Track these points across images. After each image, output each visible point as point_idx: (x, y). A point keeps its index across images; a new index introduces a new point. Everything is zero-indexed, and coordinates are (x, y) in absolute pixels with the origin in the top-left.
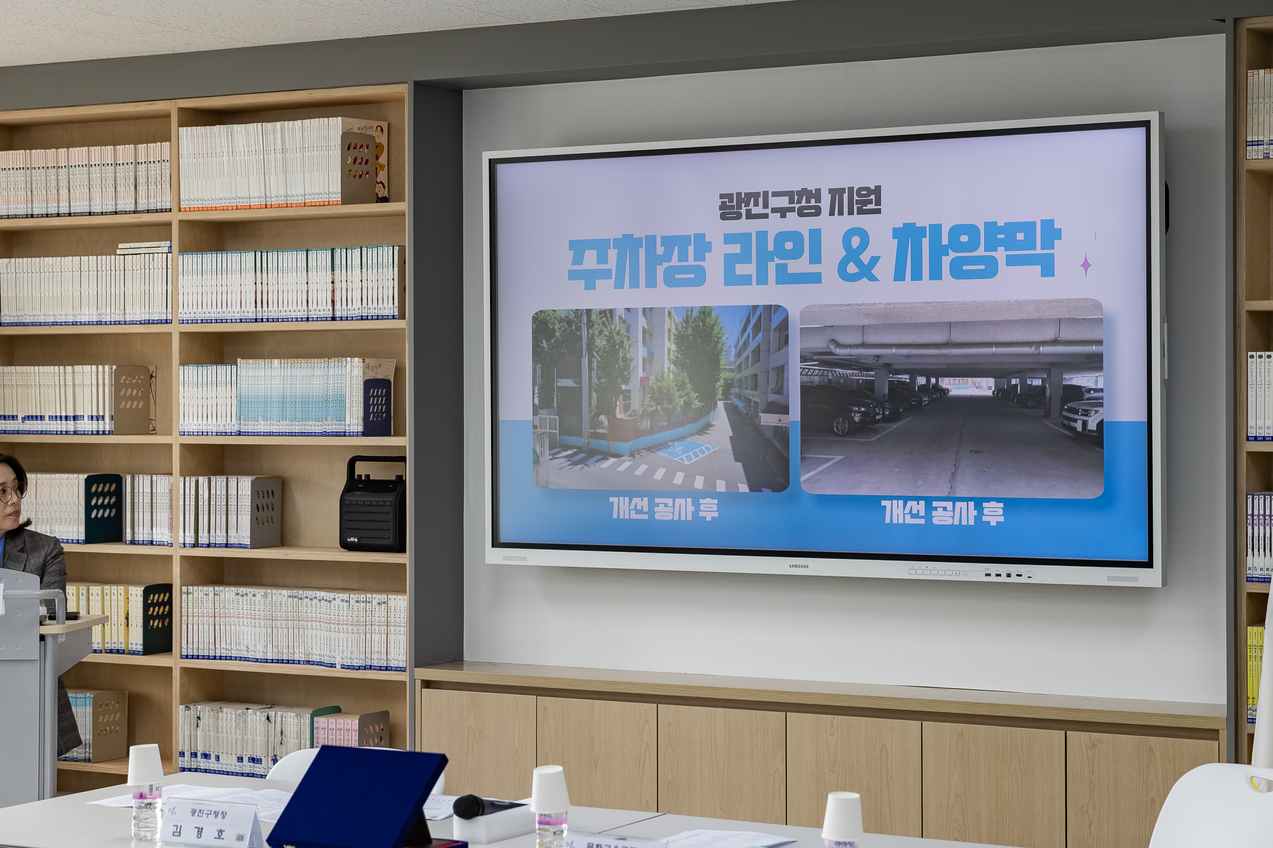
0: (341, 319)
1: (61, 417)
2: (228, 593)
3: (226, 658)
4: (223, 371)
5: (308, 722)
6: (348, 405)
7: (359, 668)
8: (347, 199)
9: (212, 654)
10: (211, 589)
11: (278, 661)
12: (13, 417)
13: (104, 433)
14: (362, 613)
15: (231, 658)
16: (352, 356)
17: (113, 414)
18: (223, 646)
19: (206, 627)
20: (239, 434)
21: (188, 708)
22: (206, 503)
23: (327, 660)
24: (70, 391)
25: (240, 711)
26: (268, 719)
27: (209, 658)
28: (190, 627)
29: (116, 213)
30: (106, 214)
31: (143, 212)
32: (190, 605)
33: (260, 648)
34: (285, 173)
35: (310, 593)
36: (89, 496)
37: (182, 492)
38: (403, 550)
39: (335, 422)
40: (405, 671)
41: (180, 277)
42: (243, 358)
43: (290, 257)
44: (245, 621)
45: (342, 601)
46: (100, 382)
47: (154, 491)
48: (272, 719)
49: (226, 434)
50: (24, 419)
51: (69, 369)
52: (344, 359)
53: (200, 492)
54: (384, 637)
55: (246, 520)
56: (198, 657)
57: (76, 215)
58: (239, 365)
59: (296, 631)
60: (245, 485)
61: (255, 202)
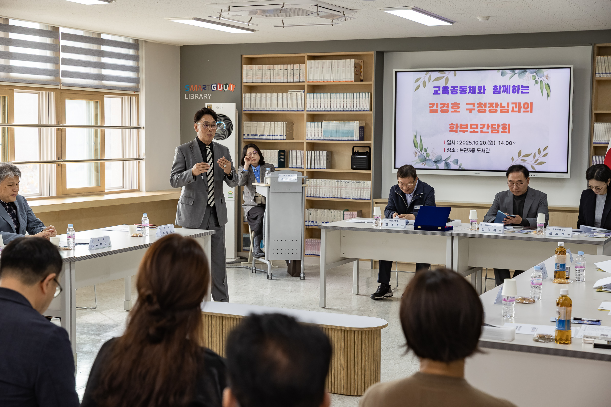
0: (353, 111)
1: (271, 135)
2: (319, 181)
3: (318, 197)
4: (320, 124)
5: (343, 213)
6: (355, 133)
7: (357, 199)
8: (355, 81)
9: (314, 196)
10: (314, 179)
11: (333, 198)
12: (257, 135)
13: (283, 139)
14: (358, 185)
15: (320, 197)
16: (356, 120)
17: (286, 134)
18: (317, 194)
19: (313, 189)
20: (323, 140)
21: (308, 210)
22: (314, 158)
23: (348, 197)
24: (273, 128)
25: (323, 210)
26: (331, 212)
27: (313, 197)
28: (308, 189)
29: (287, 82)
30: (285, 82)
31: (296, 82)
32: (309, 183)
33: (328, 194)
34: (338, 73)
35: (342, 181)
36: (279, 155)
37: (307, 155)
38: (369, 169)
39: (351, 137)
40: (370, 200)
41: (307, 99)
42: (325, 121)
43: (339, 95)
44: (324, 188)
45: (353, 182)
46: (283, 126)
47: (297, 154)
48: (332, 212)
49: (320, 140)
50: (260, 136)
51: (273, 123)
52: (354, 121)
53: (312, 155)
54: (364, 191)
55: (325, 162)
56: (311, 197)
57: (276, 82)
58: (324, 122)
59: (338, 190)
60: (325, 153)
61: (329, 80)
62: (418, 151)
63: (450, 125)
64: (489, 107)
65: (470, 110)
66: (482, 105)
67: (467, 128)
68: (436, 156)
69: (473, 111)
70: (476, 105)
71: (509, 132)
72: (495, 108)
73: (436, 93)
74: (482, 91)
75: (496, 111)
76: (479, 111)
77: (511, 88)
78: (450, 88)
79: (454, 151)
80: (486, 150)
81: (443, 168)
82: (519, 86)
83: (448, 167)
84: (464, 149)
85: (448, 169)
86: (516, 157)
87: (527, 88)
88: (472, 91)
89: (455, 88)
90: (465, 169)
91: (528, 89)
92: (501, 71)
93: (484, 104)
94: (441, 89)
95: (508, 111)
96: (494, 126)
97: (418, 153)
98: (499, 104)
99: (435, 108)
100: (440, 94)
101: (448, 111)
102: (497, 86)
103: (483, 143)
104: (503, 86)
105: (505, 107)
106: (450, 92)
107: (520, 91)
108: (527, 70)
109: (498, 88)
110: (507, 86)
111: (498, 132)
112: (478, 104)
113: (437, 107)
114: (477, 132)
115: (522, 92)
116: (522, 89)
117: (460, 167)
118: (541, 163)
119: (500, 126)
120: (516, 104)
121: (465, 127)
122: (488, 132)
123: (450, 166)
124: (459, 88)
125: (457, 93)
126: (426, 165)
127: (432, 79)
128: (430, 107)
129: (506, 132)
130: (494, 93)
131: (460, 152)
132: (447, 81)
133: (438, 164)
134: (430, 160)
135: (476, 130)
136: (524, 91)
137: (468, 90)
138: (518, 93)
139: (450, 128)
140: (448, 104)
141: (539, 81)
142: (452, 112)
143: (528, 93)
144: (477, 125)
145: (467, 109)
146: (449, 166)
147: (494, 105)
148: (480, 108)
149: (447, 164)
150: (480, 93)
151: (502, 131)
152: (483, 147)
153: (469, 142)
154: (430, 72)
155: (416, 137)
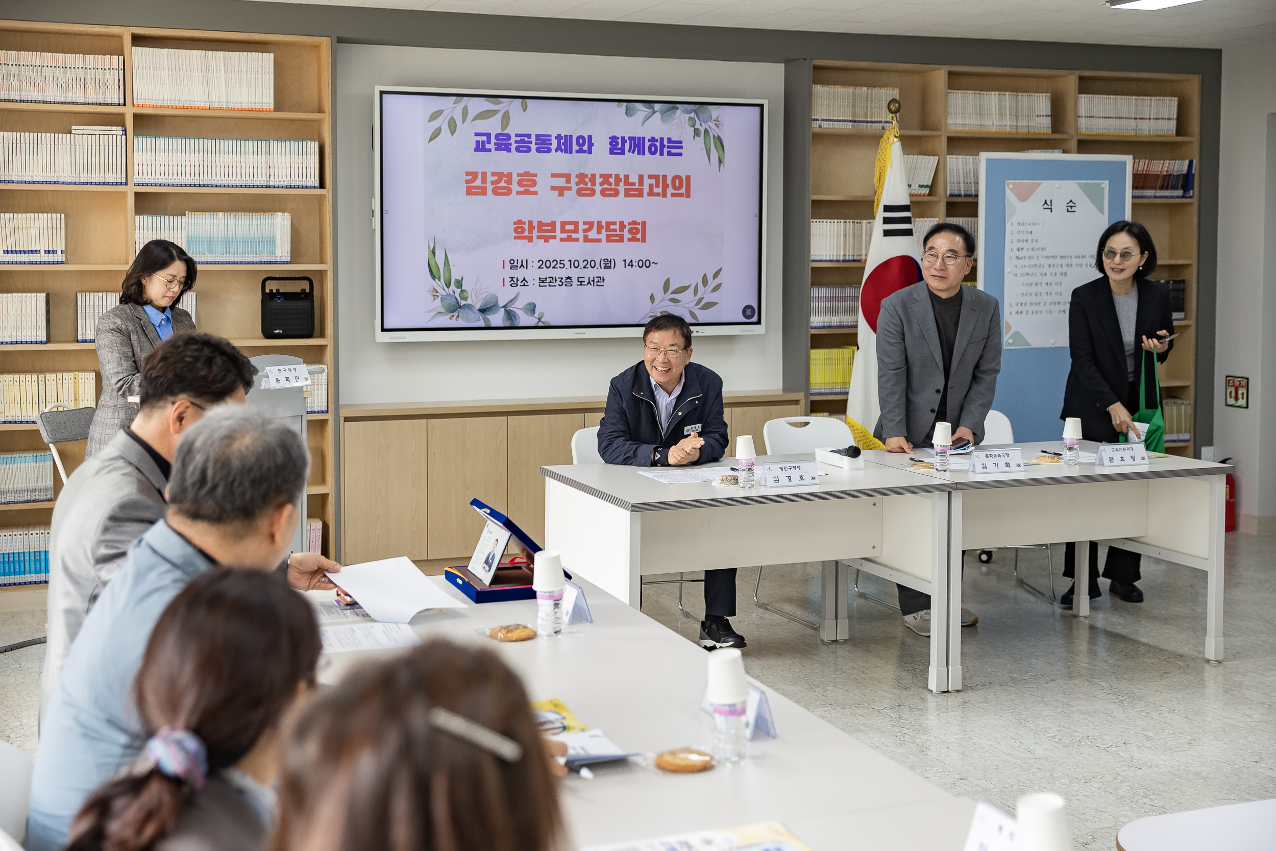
1: (16, 251)
6: (278, 244)
13: (58, 263)
16: (284, 212)
17: (64, 250)
29: (68, 103)
30: (61, 103)
34: (226, 85)
36: (48, 308)
39: (269, 255)
40: (327, 413)
41: (135, 152)
42: (190, 212)
58: (189, 216)
62: (439, 285)
63: (515, 223)
64: (601, 184)
65: (561, 191)
66: (587, 180)
67: (554, 230)
68: (483, 296)
69: (566, 192)
70: (574, 180)
71: (644, 240)
72: (613, 186)
73: (480, 148)
74: (585, 148)
75: (616, 193)
76: (580, 193)
77: (647, 144)
78: (513, 138)
79: (526, 284)
80: (596, 280)
81: (501, 325)
82: (662, 139)
83: (511, 321)
84: (548, 280)
85: (513, 326)
86: (659, 295)
87: (678, 144)
88: (563, 147)
89: (526, 139)
90: (552, 324)
91: (681, 147)
92: (625, 104)
93: (589, 176)
94: (493, 140)
95: (640, 194)
96: (612, 227)
97: (441, 292)
98: (622, 177)
99: (478, 183)
100: (490, 150)
101: (509, 192)
102: (618, 138)
103: (590, 264)
104: (630, 138)
105: (634, 184)
106: (513, 146)
107: (666, 150)
108: (678, 106)
109: (620, 141)
110: (639, 138)
111: (621, 239)
112: (577, 176)
113: (484, 180)
114: (577, 240)
115: (669, 154)
116: (668, 147)
117: (540, 320)
118: (709, 305)
119: (625, 227)
120: (656, 177)
121: (550, 228)
122: (599, 240)
123: (518, 319)
124: (533, 139)
125: (528, 150)
126: (460, 320)
127: (472, 114)
128: (467, 182)
129: (638, 240)
130: (612, 152)
131: (540, 286)
132: (506, 120)
133: (488, 316)
134: (468, 306)
135: (574, 236)
136: (673, 151)
137: (554, 143)
138: (662, 154)
139: (516, 230)
140: (509, 175)
141: (702, 130)
142: (518, 193)
143: (680, 154)
144: (576, 224)
145: (553, 188)
146: (515, 319)
147: (612, 180)
148: (582, 186)
149: (510, 315)
150: (580, 151)
151: (630, 236)
152: (590, 273)
153: (558, 263)
154: (465, 98)
155: (434, 252)
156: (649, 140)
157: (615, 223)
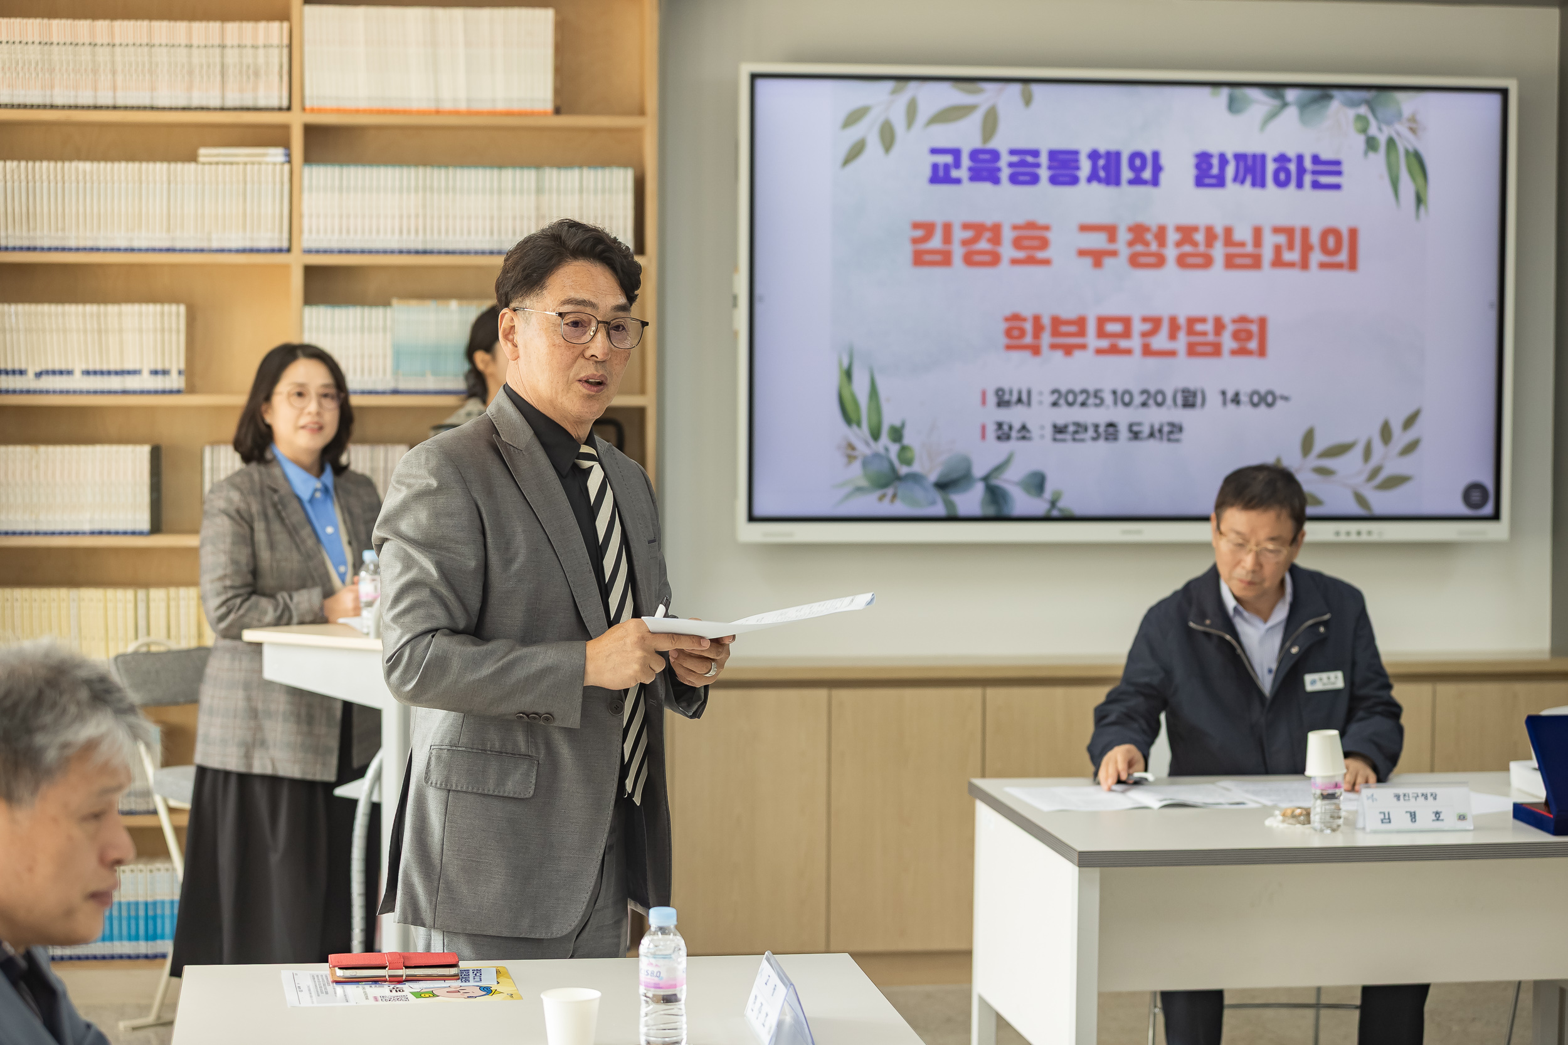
1: (101, 371)
4: (376, 315)
8: (557, 109)
12: (22, 371)
17: (183, 368)
20: (392, 392)
24: (115, 338)
29: (192, 109)
31: (236, 109)
41: (306, 196)
42: (400, 299)
46: (166, 326)
50: (39, 375)
57: (126, 108)
58: (394, 307)
62: (859, 436)
63: (1007, 319)
64: (1178, 244)
65: (1097, 257)
66: (1149, 237)
67: (1082, 333)
68: (944, 458)
69: (1107, 261)
70: (1124, 236)
71: (1262, 352)
72: (1202, 248)
73: (940, 176)
74: (1147, 174)
75: (1207, 262)
76: (1135, 261)
77: (1271, 167)
78: (1005, 159)
79: (1028, 435)
80: (1166, 429)
81: (978, 513)
82: (1300, 158)
83: (998, 507)
84: (1071, 429)
85: (1001, 514)
86: (1292, 458)
87: (1334, 167)
88: (1102, 174)
89: (1030, 159)
90: (1078, 511)
91: (1339, 173)
92: (1225, 92)
93: (1154, 229)
94: (966, 162)
95: (1256, 263)
96: (1199, 327)
97: (863, 449)
98: (1219, 231)
99: (936, 243)
100: (958, 181)
101: (994, 260)
102: (1213, 156)
103: (1153, 398)
104: (1239, 157)
105: (1242, 244)
106: (1005, 173)
107: (1308, 179)
108: (1336, 93)
109: (1215, 162)
110: (1254, 156)
111: (1217, 351)
112: (1131, 229)
113: (947, 238)
114: (1128, 352)
115: (1316, 185)
116: (1314, 173)
117: (1052, 506)
118: (1395, 482)
119: (1224, 327)
120: (1289, 232)
121: (1072, 329)
122: (1172, 353)
123: (1010, 502)
124: (1044, 159)
125: (1034, 180)
126: (897, 501)
127: (926, 110)
128: (915, 241)
129: (1250, 353)
130: (1200, 182)
131: (1055, 440)
132: (990, 123)
133: (951, 496)
134: (915, 478)
135: (1123, 344)
136: (1324, 180)
137: (1085, 167)
138: (1300, 185)
139: (1008, 333)
140: (996, 229)
141: (1382, 139)
142: (1015, 262)
143: (1338, 186)
144: (1126, 322)
145: (1082, 253)
146: (1005, 502)
147: (1200, 237)
148: (1139, 248)
149: (995, 495)
150: (1137, 181)
151: (1234, 345)
152: (1155, 416)
153: (1091, 397)
154: (913, 85)
155: (848, 374)
156: (1276, 160)
157: (1203, 320)
